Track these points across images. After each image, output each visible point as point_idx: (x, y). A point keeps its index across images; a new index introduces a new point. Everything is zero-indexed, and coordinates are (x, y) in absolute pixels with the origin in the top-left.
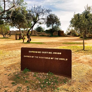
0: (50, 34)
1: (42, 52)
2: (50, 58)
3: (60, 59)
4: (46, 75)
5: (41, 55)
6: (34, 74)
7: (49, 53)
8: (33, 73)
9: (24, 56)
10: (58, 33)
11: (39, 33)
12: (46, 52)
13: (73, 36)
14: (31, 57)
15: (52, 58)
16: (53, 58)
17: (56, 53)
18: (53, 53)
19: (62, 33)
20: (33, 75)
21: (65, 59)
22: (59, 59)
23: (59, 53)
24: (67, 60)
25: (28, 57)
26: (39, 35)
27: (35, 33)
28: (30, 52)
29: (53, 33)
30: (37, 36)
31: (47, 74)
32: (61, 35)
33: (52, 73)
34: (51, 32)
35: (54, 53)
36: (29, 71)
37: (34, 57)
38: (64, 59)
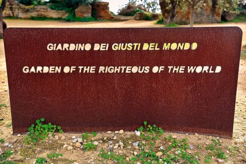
0: (67, 12)
1: (110, 47)
2: (147, 69)
3: (191, 69)
4: (135, 138)
5: (109, 58)
6: (80, 140)
7: (146, 47)
8: (77, 138)
9: (26, 70)
10: (93, 9)
11: (27, 7)
12: (130, 45)
13: (135, 19)
14: (58, 70)
15: (155, 69)
16: (162, 68)
17: (174, 46)
18: (161, 46)
19: (104, 10)
20: (78, 144)
21: (214, 69)
22: (186, 69)
23: (187, 46)
24: (218, 69)
25: (46, 69)
26: (29, 15)
27: (11, 9)
28: (51, 47)
29: (76, 10)
30: (21, 18)
31: (138, 133)
32: (100, 17)
33: (158, 126)
34: (69, 7)
35: (166, 47)
36: (57, 131)
37: (77, 69)
38: (206, 68)
